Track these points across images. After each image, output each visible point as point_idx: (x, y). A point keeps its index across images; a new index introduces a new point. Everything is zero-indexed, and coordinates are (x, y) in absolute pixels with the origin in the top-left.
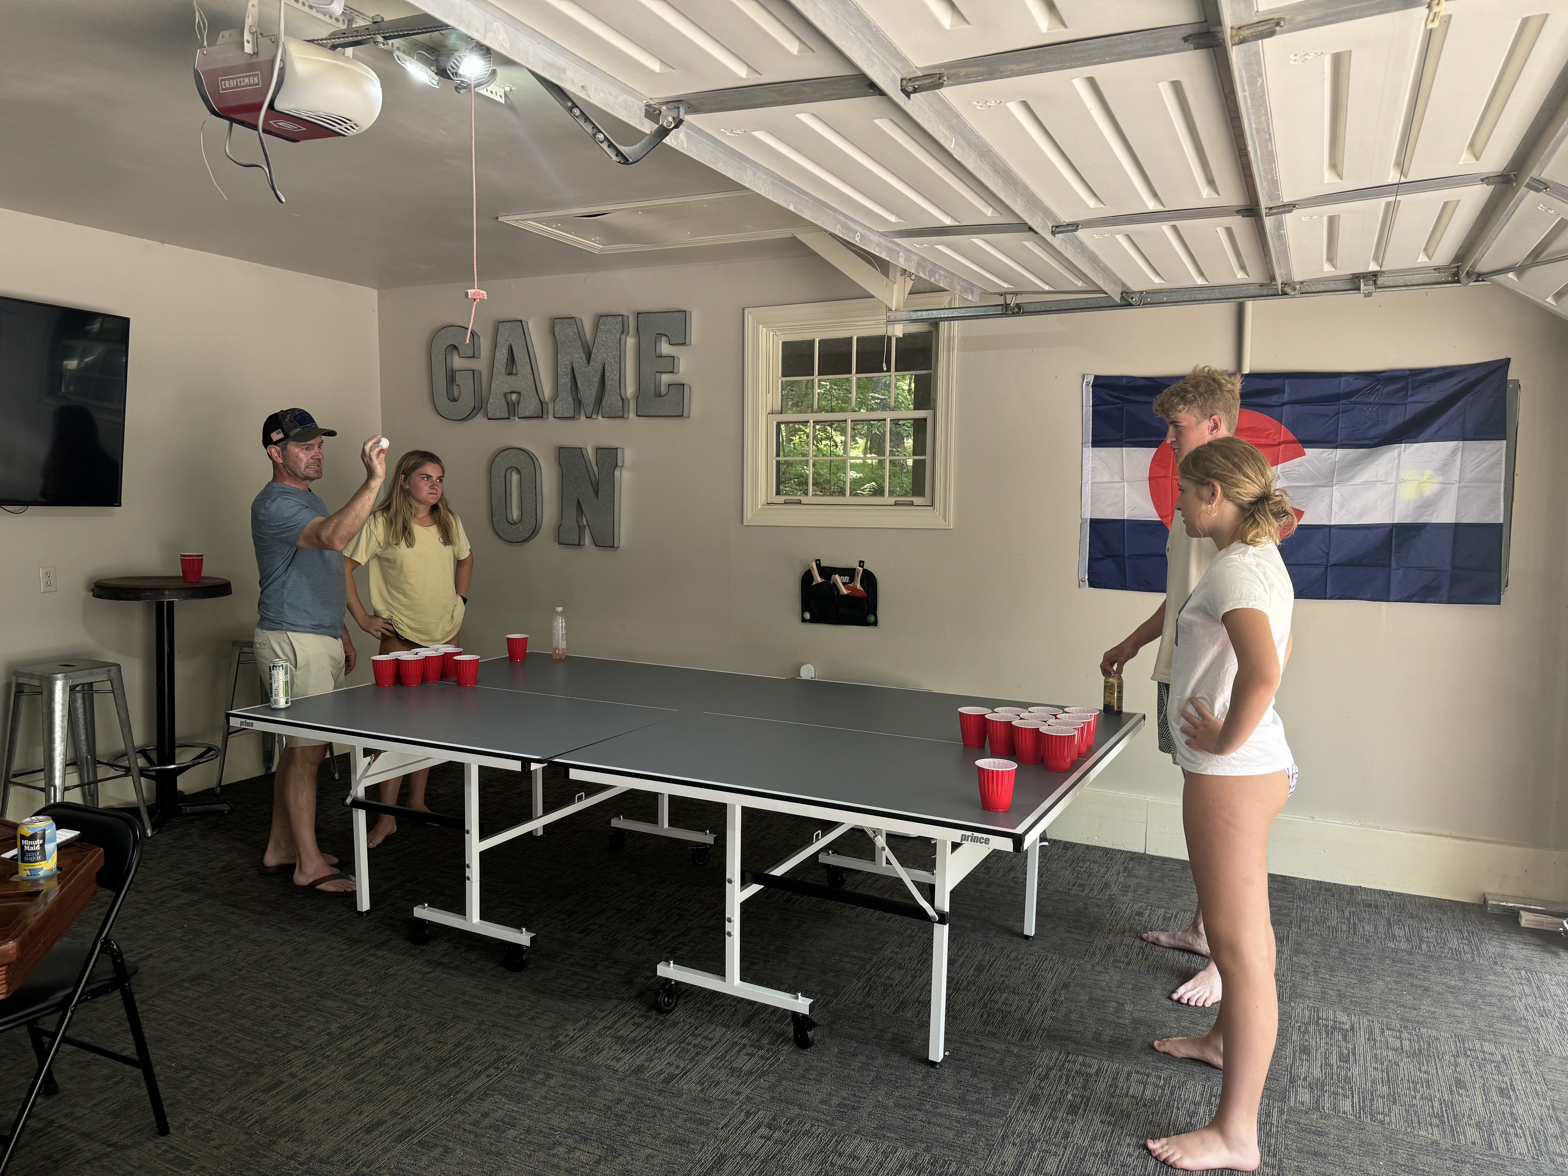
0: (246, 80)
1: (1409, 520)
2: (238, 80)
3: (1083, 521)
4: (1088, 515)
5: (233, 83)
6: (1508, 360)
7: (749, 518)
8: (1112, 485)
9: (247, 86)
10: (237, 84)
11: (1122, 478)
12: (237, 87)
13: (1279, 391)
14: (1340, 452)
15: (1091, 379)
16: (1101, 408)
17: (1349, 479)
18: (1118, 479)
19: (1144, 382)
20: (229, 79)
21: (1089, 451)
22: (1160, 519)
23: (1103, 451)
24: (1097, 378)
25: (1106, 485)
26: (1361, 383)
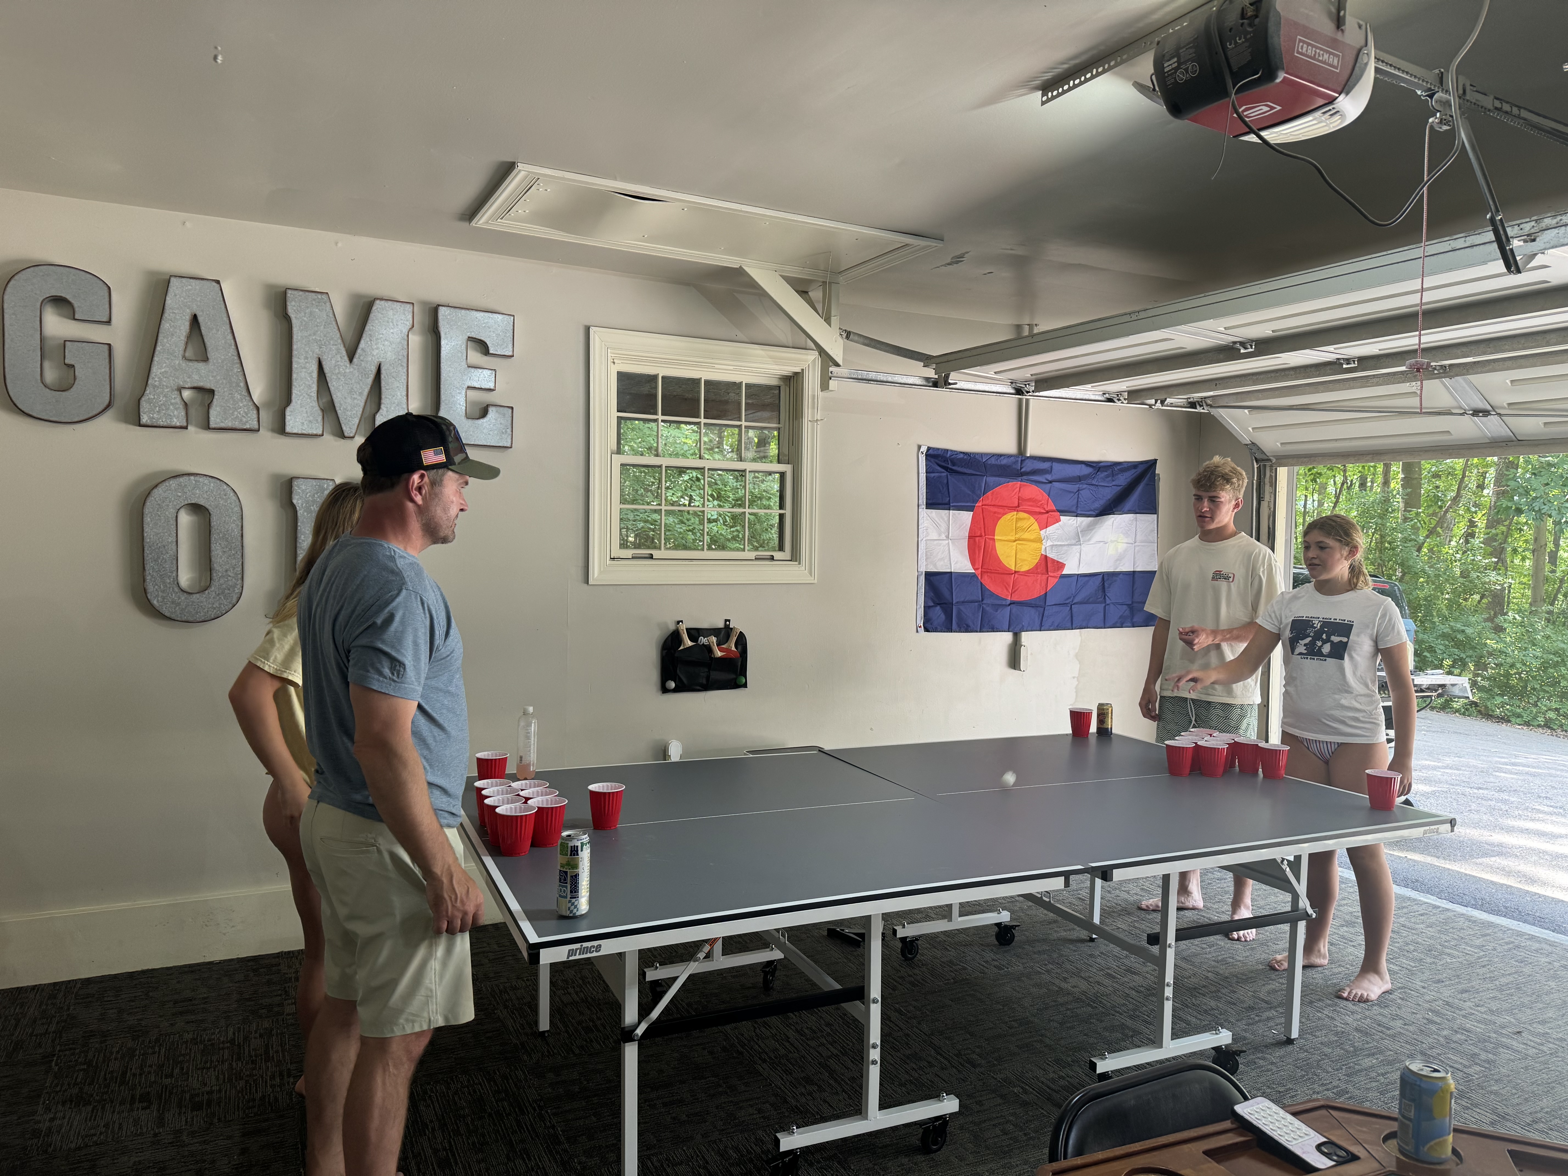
0: (1326, 56)
1: (1112, 570)
2: (1318, 51)
3: (920, 573)
4: (923, 569)
5: (1310, 51)
6: (1156, 460)
7: (596, 575)
8: (940, 542)
9: (1324, 63)
10: (1315, 55)
11: (948, 537)
12: (1314, 58)
13: (1049, 471)
14: (1080, 519)
15: (924, 449)
16: (932, 475)
17: (1089, 540)
18: (943, 537)
19: (962, 456)
20: (1308, 44)
21: (925, 512)
22: (974, 571)
23: (934, 513)
24: (929, 449)
25: (936, 542)
26: (1087, 470)
